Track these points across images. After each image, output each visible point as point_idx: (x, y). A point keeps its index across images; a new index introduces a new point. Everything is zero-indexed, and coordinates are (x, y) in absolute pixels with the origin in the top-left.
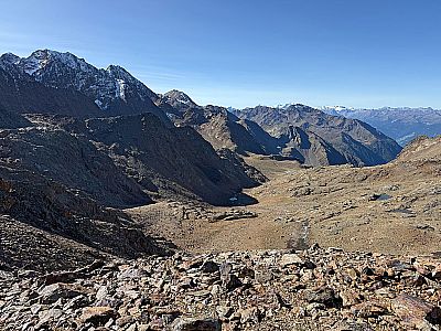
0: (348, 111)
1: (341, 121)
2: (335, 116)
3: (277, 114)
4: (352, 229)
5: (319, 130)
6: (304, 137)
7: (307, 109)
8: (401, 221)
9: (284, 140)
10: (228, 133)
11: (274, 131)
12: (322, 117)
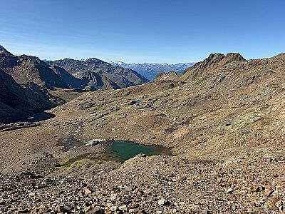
0: (125, 65)
1: (121, 70)
2: (118, 67)
3: (80, 64)
4: (113, 123)
5: (108, 75)
6: (99, 78)
7: (100, 62)
8: (147, 113)
9: (85, 81)
10: (37, 74)
11: (78, 75)
12: (110, 67)
